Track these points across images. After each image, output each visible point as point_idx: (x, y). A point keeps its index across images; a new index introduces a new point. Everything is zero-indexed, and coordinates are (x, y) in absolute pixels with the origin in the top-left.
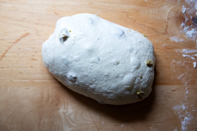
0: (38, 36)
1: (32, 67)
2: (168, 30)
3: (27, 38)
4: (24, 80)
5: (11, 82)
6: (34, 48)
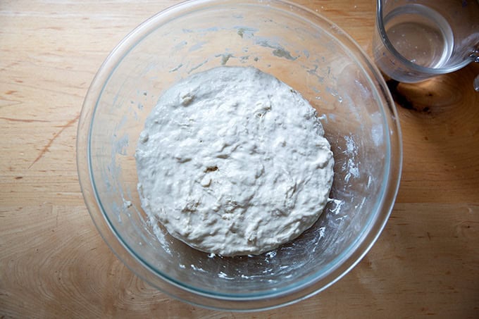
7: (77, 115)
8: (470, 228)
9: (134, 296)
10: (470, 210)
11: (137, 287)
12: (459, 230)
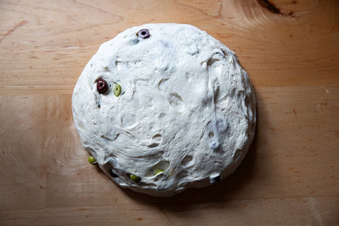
0: (40, 24)
1: (31, 68)
2: (222, 12)
3: (24, 27)
4: (21, 86)
5: (3, 89)
6: (33, 42)
7: (14, 25)
8: (327, 105)
9: (62, 164)
10: (327, 91)
11: (65, 157)
12: (318, 106)
